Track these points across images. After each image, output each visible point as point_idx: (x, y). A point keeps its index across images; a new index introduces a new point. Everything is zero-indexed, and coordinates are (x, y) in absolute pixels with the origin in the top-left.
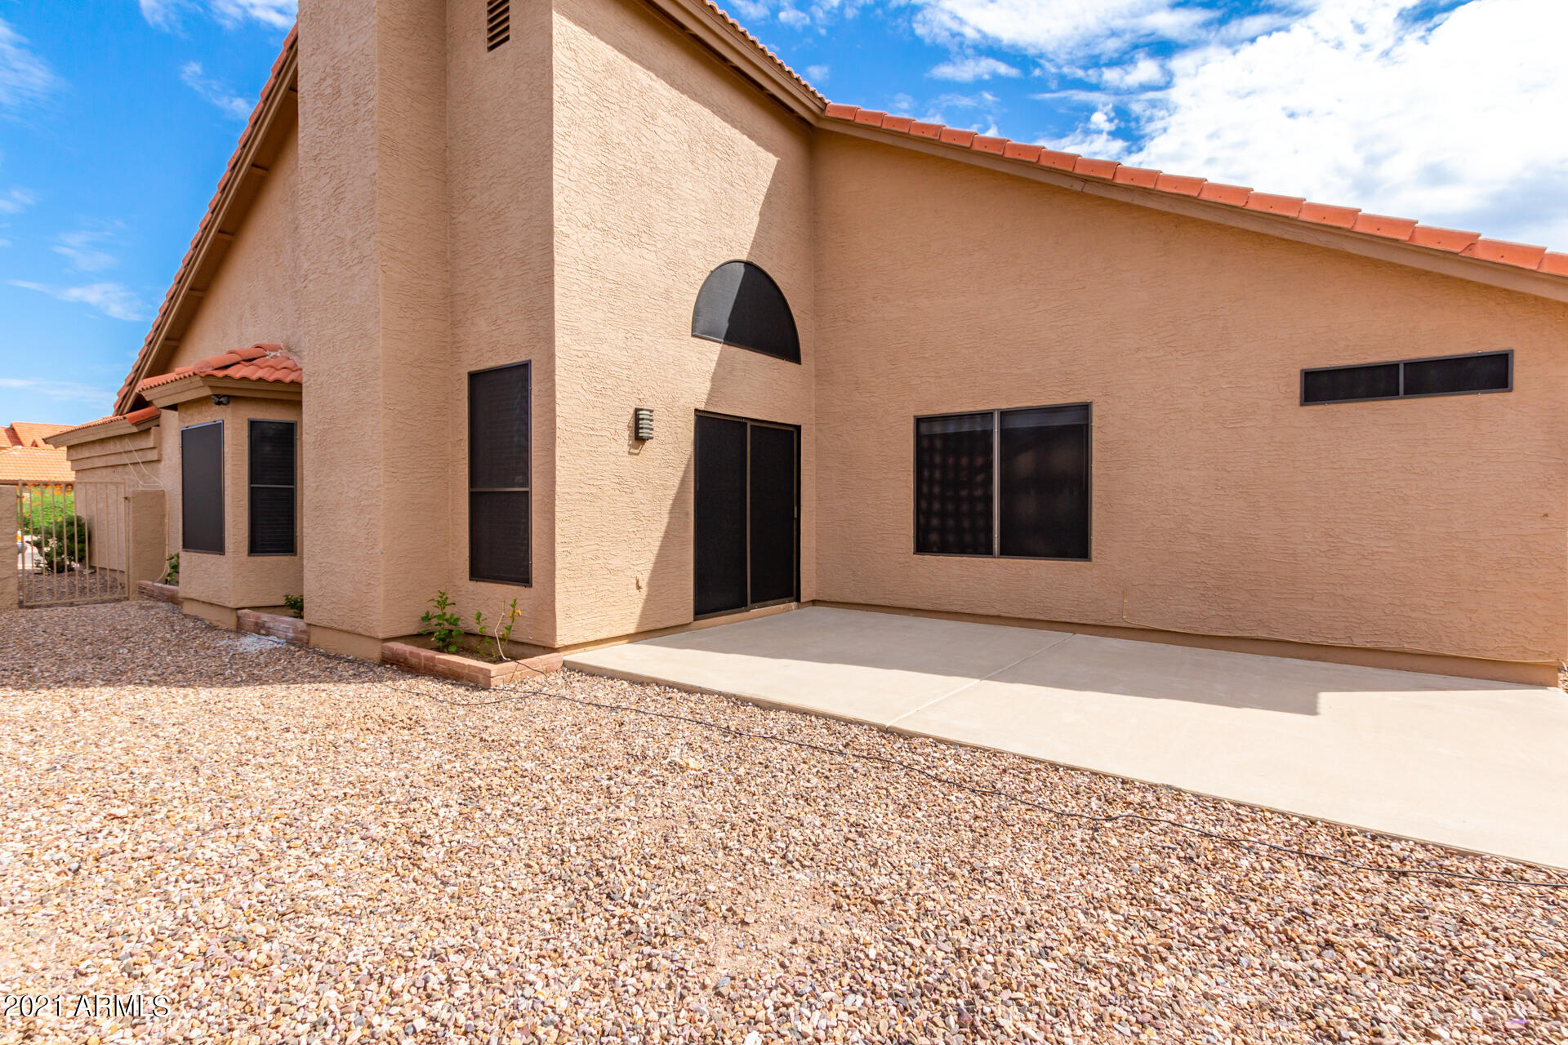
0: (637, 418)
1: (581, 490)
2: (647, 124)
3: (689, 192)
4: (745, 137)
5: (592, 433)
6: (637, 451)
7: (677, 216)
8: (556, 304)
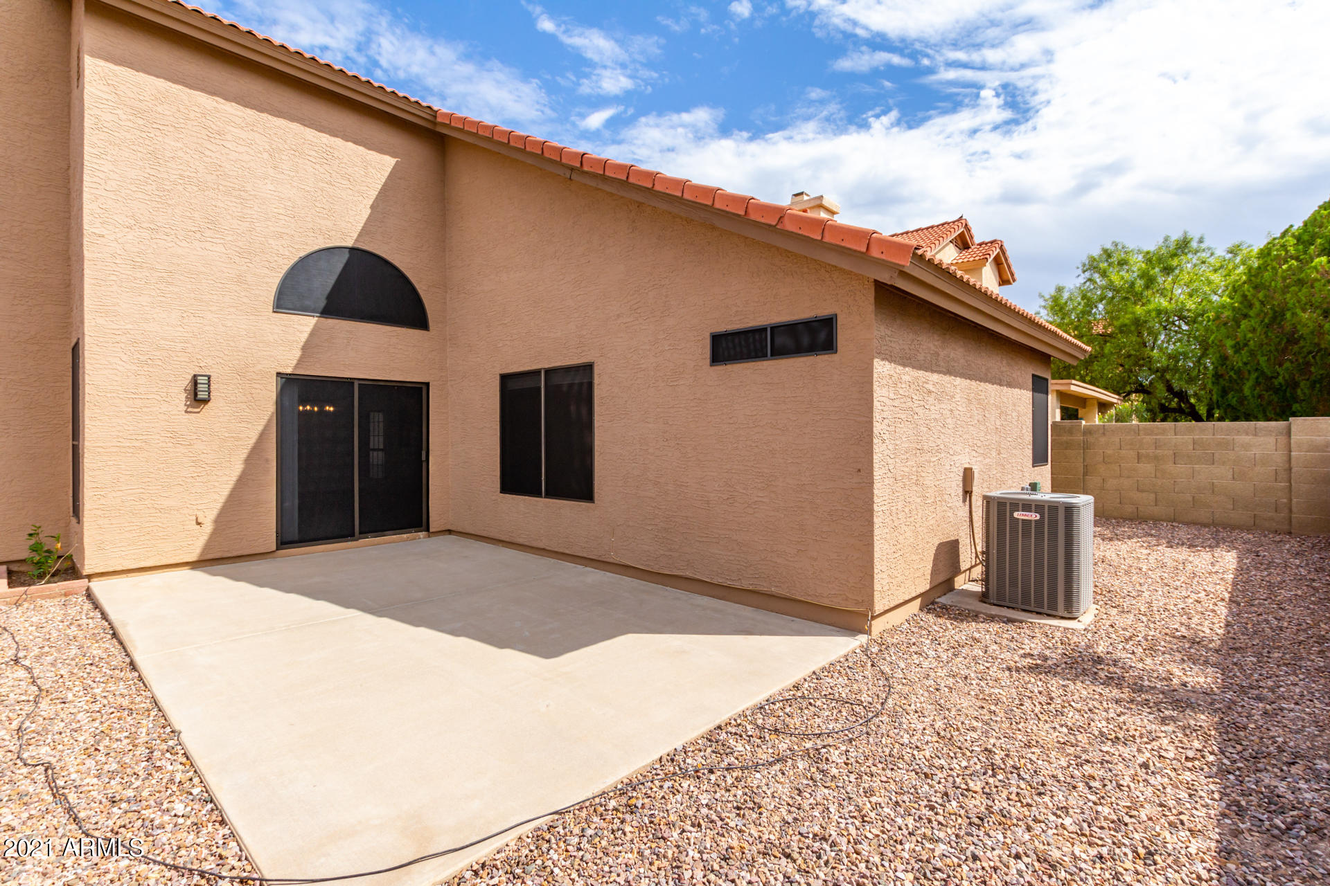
0: (195, 382)
1: (119, 444)
2: (212, 140)
3: (272, 192)
4: (350, 144)
5: (134, 396)
6: (198, 410)
7: (254, 212)
8: (85, 293)
